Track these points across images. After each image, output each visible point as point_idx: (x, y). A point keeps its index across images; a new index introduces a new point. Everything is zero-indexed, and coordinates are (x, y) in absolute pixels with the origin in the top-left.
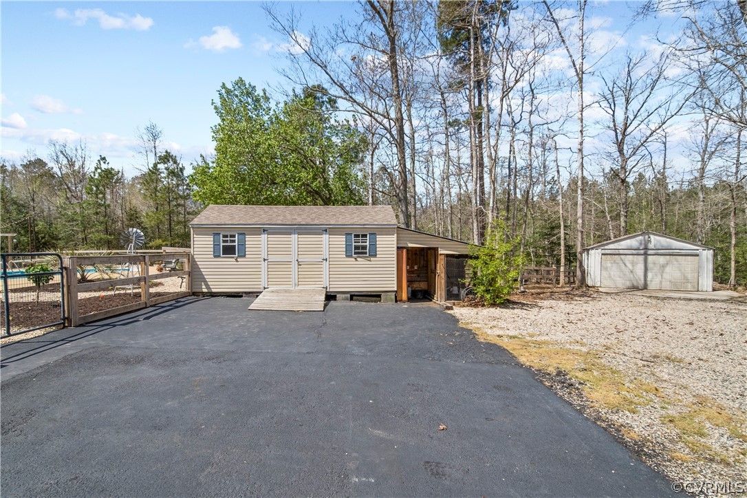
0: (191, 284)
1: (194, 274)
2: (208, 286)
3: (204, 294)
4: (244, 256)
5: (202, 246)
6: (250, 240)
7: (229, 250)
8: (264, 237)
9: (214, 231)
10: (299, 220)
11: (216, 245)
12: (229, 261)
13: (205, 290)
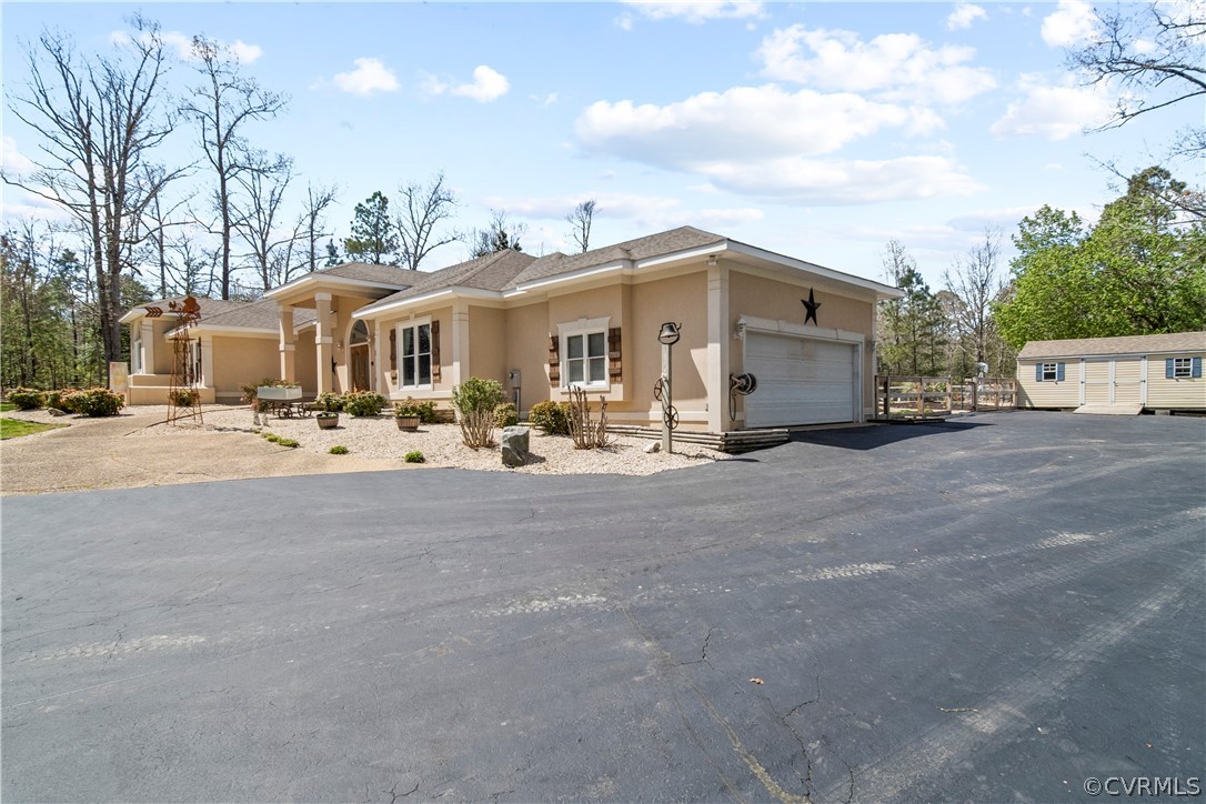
0: (1018, 401)
1: (1020, 393)
2: (1030, 403)
3: (1027, 409)
4: (1063, 380)
5: (1025, 375)
6: (1068, 367)
7: (1050, 376)
8: (1083, 364)
9: (1038, 362)
10: (1117, 350)
11: (1039, 373)
12: (1050, 384)
13: (1028, 405)
